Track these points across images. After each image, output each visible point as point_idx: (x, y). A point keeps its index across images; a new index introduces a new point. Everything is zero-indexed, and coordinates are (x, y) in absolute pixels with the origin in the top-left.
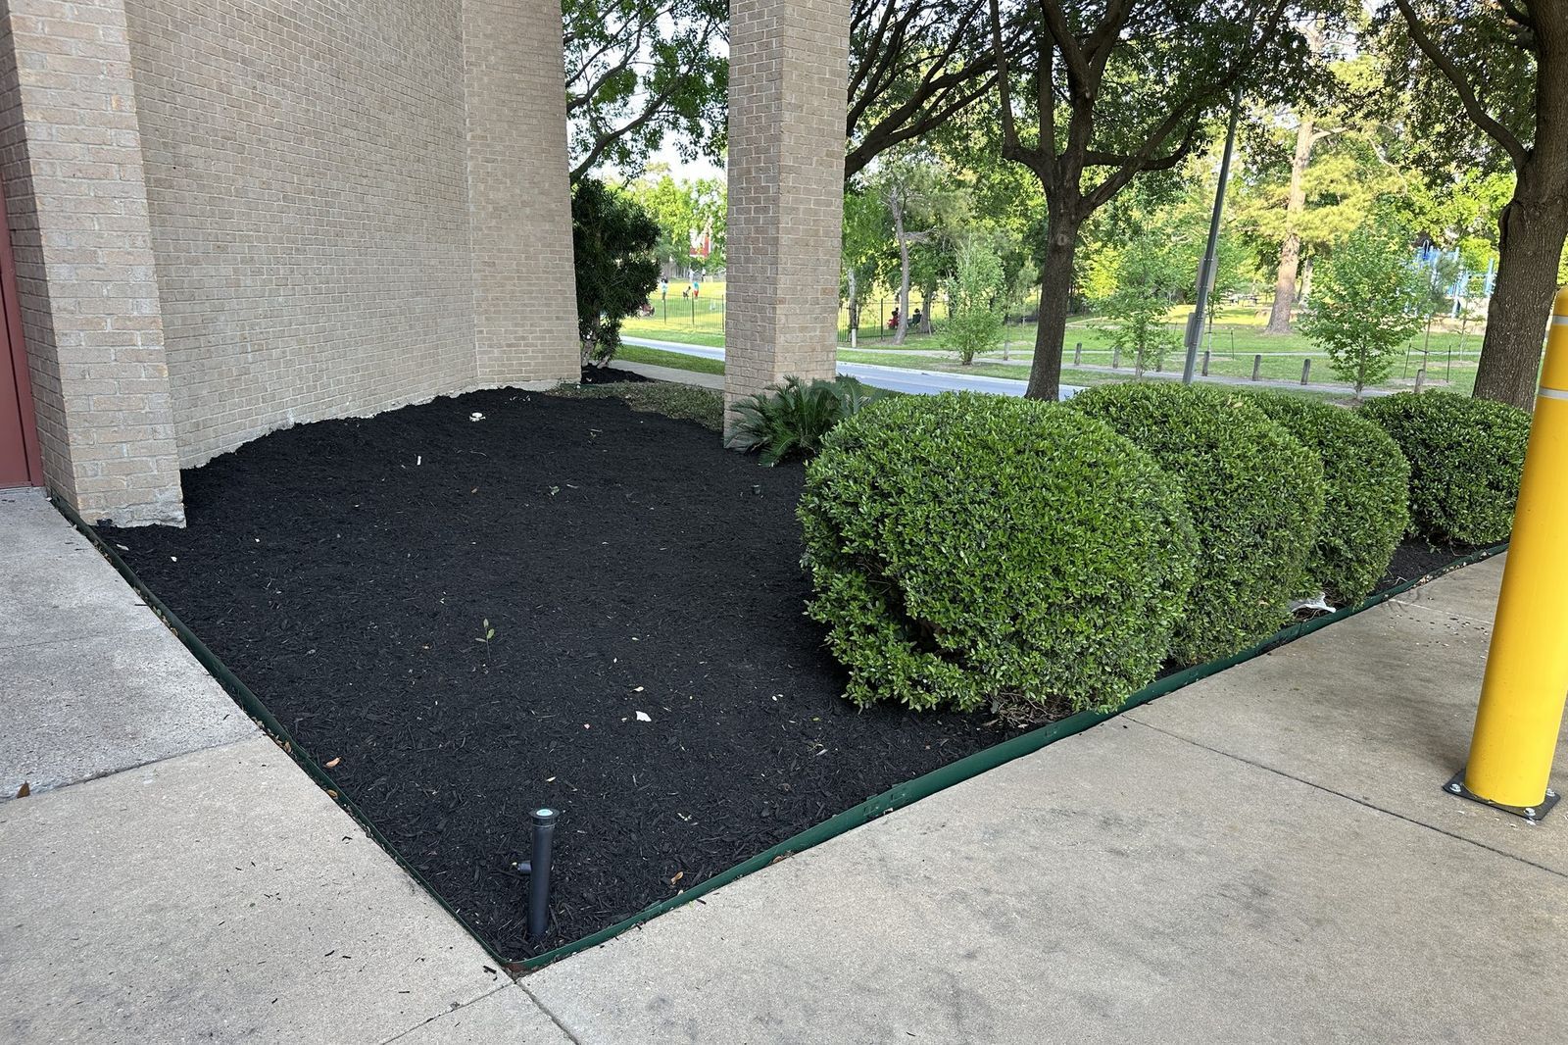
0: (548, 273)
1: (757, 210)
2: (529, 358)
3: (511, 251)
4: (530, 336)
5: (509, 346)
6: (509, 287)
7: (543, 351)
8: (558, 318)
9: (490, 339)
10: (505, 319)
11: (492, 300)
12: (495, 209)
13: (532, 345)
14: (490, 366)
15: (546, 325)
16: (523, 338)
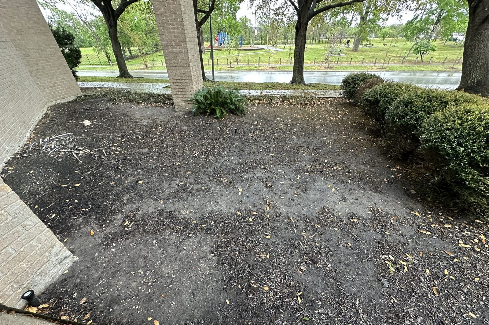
0: (53, 56)
1: (173, 28)
2: (60, 90)
3: (33, 49)
4: (58, 82)
5: (52, 87)
6: (40, 65)
7: (65, 87)
8: (64, 74)
9: (43, 86)
10: (45, 77)
11: (36, 70)
12: (17, 31)
13: (60, 85)
14: (48, 96)
15: (62, 77)
16: (56, 83)
